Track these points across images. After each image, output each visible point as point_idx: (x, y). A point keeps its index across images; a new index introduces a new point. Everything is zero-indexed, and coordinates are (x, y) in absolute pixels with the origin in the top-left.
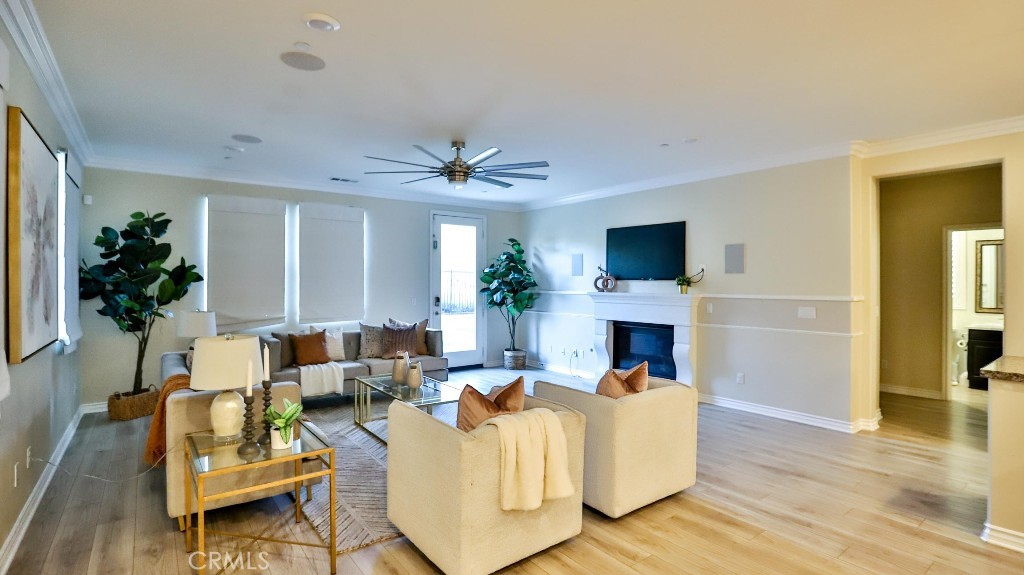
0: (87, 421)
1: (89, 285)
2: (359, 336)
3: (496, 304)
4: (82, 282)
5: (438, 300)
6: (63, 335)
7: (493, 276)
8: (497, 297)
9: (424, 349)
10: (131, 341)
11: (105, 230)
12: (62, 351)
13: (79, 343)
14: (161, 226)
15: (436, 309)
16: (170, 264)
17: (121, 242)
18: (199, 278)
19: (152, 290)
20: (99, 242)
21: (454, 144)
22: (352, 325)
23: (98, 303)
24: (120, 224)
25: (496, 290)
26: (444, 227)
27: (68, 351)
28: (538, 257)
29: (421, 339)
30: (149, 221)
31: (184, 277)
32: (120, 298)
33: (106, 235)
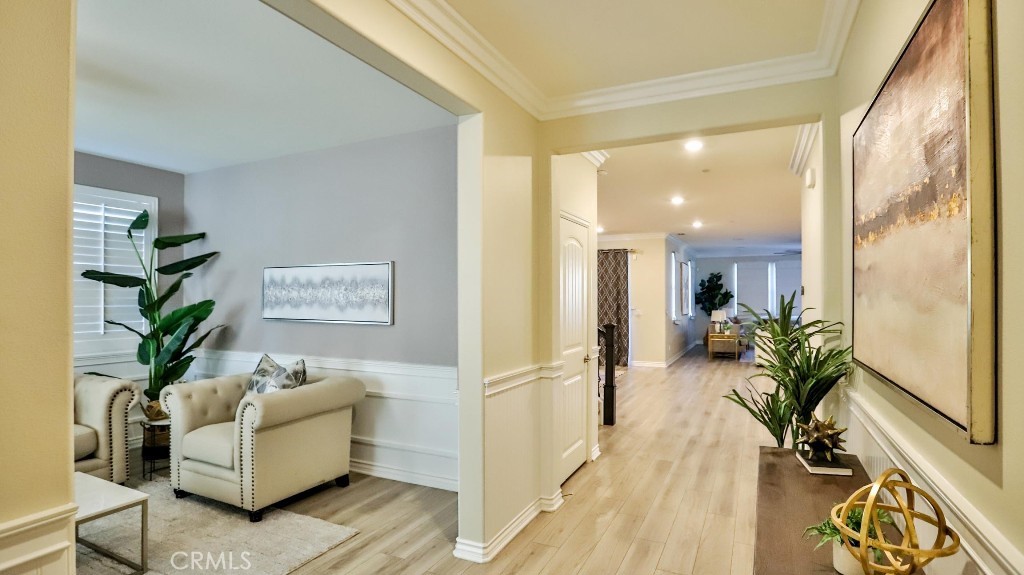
0: (697, 345)
1: (698, 300)
4: (696, 298)
6: (690, 314)
10: (708, 315)
11: (702, 281)
12: (691, 318)
13: (694, 316)
14: (719, 277)
16: (723, 291)
17: (707, 284)
18: (732, 296)
19: (717, 301)
20: (700, 285)
23: (701, 305)
24: (706, 279)
30: (716, 276)
31: (728, 296)
32: (707, 304)
33: (702, 284)
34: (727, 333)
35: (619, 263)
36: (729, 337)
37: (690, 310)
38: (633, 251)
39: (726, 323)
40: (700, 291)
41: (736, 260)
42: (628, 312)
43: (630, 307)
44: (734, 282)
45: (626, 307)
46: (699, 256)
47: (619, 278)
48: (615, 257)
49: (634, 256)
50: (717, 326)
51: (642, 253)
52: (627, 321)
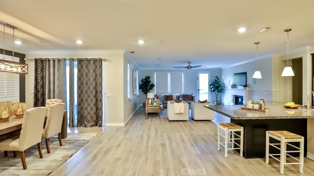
0: (140, 106)
1: (141, 87)
2: (179, 96)
3: (212, 91)
4: (140, 87)
5: (199, 90)
6: (137, 94)
7: (212, 85)
8: (213, 89)
9: (191, 99)
10: (145, 95)
11: (142, 79)
12: (137, 96)
13: (139, 95)
14: (149, 78)
15: (198, 92)
16: (151, 84)
17: (144, 81)
18: (154, 86)
19: (148, 88)
20: (142, 81)
21: (189, 63)
22: (178, 94)
23: (142, 90)
24: (144, 78)
25: (212, 88)
26: (200, 75)
27: (138, 95)
28: (223, 80)
29: (191, 98)
30: (148, 77)
31: (152, 86)
32: (144, 89)
33: (142, 80)
34: (155, 104)
35: (96, 67)
36: (155, 106)
37: (137, 92)
38: (105, 60)
39: (154, 99)
40: (142, 84)
41: (156, 71)
42: (102, 95)
43: (103, 92)
44: (155, 80)
45: (101, 92)
46: (141, 69)
47: (96, 75)
48: (94, 63)
49: (106, 63)
50: (150, 101)
51: (110, 61)
52: (101, 101)
